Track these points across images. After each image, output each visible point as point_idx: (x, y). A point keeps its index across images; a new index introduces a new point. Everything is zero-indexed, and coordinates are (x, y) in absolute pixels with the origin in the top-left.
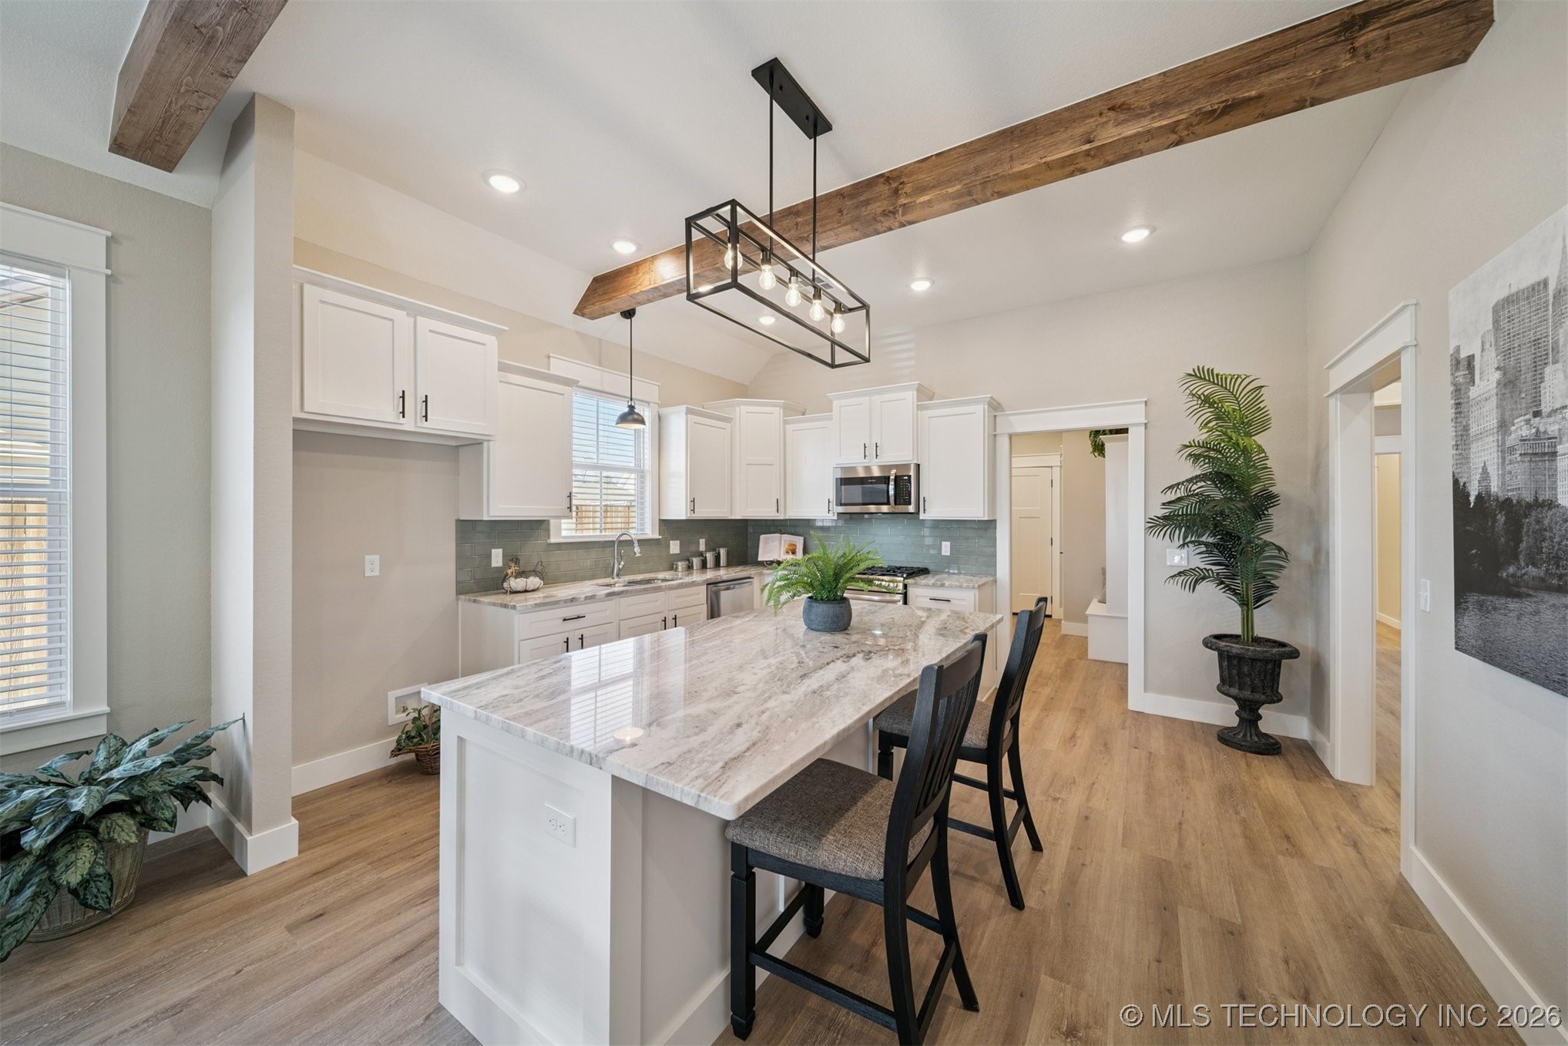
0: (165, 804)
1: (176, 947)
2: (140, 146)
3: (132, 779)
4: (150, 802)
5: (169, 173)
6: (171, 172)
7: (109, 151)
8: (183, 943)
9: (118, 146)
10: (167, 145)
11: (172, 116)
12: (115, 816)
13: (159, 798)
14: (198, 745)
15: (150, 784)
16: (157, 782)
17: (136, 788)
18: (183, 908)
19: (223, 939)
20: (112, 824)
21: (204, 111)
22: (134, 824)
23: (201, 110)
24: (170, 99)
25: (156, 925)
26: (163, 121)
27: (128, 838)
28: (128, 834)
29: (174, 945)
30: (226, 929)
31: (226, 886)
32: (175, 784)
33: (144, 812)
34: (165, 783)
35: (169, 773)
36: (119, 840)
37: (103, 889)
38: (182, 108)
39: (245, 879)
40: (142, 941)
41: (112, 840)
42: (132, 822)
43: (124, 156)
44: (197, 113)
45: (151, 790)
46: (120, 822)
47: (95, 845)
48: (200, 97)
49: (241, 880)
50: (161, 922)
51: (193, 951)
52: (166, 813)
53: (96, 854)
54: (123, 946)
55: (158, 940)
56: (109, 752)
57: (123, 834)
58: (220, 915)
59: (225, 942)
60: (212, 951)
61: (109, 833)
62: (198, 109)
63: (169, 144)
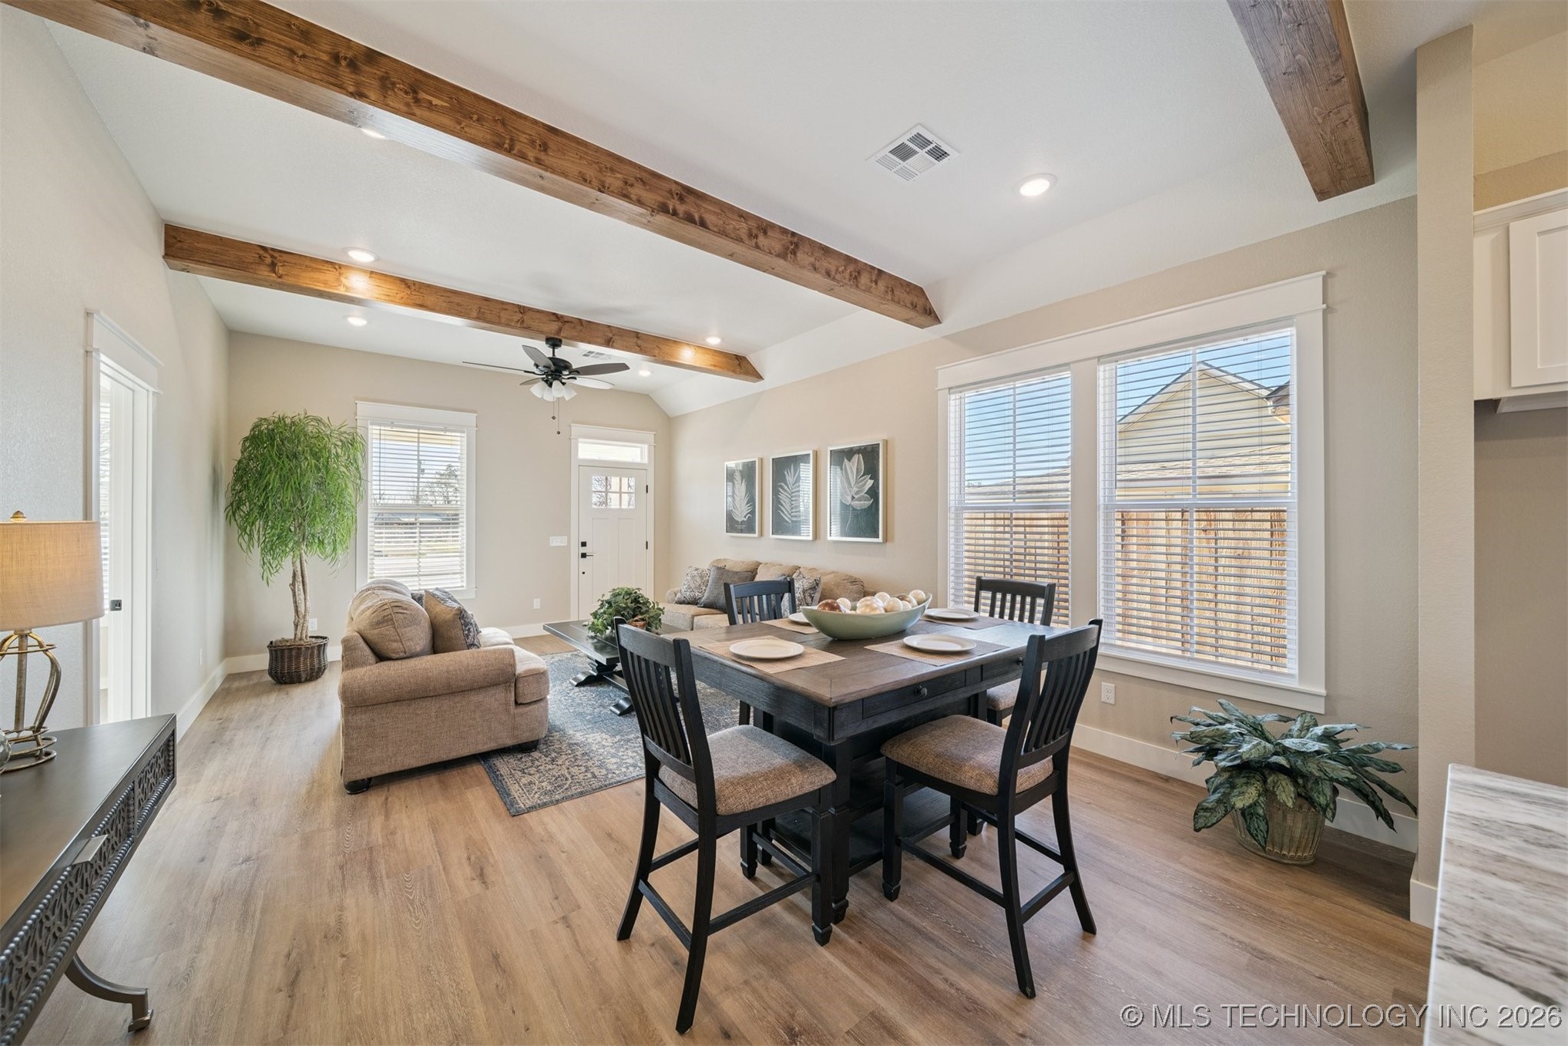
0: (1323, 790)
1: (1301, 918)
2: (1333, 182)
3: (1299, 753)
4: (1311, 781)
5: (1373, 186)
6: (1373, 183)
7: (1319, 201)
8: (1308, 921)
9: (1322, 194)
10: (1350, 167)
11: (1332, 144)
12: (1282, 777)
13: (1320, 782)
14: (1368, 752)
15: (1309, 764)
16: (1315, 766)
17: (1300, 762)
18: (1335, 898)
19: (1337, 945)
20: (1277, 781)
21: (1350, 120)
22: (1294, 792)
23: (1347, 121)
24: (1319, 135)
25: (1305, 892)
26: (1331, 153)
27: (1286, 800)
28: (1286, 796)
29: (1303, 916)
30: (1347, 942)
31: (1383, 912)
32: (1330, 776)
33: (1304, 787)
34: (1321, 770)
35: (1326, 762)
36: (1278, 797)
37: (1262, 828)
38: (1332, 133)
39: (1405, 921)
40: (1288, 894)
41: (1274, 793)
42: (1292, 789)
43: (1330, 197)
44: (1346, 126)
45: (1310, 770)
46: (1284, 783)
47: (1261, 789)
48: (1336, 114)
49: (1400, 919)
50: (1311, 894)
51: (1308, 932)
52: (1321, 798)
53: (1259, 795)
54: (1274, 886)
55: (1298, 904)
56: (1302, 726)
57: (1283, 794)
58: (1354, 927)
59: (1336, 949)
60: (1320, 946)
61: (1274, 787)
62: (1344, 123)
63: (1351, 164)
